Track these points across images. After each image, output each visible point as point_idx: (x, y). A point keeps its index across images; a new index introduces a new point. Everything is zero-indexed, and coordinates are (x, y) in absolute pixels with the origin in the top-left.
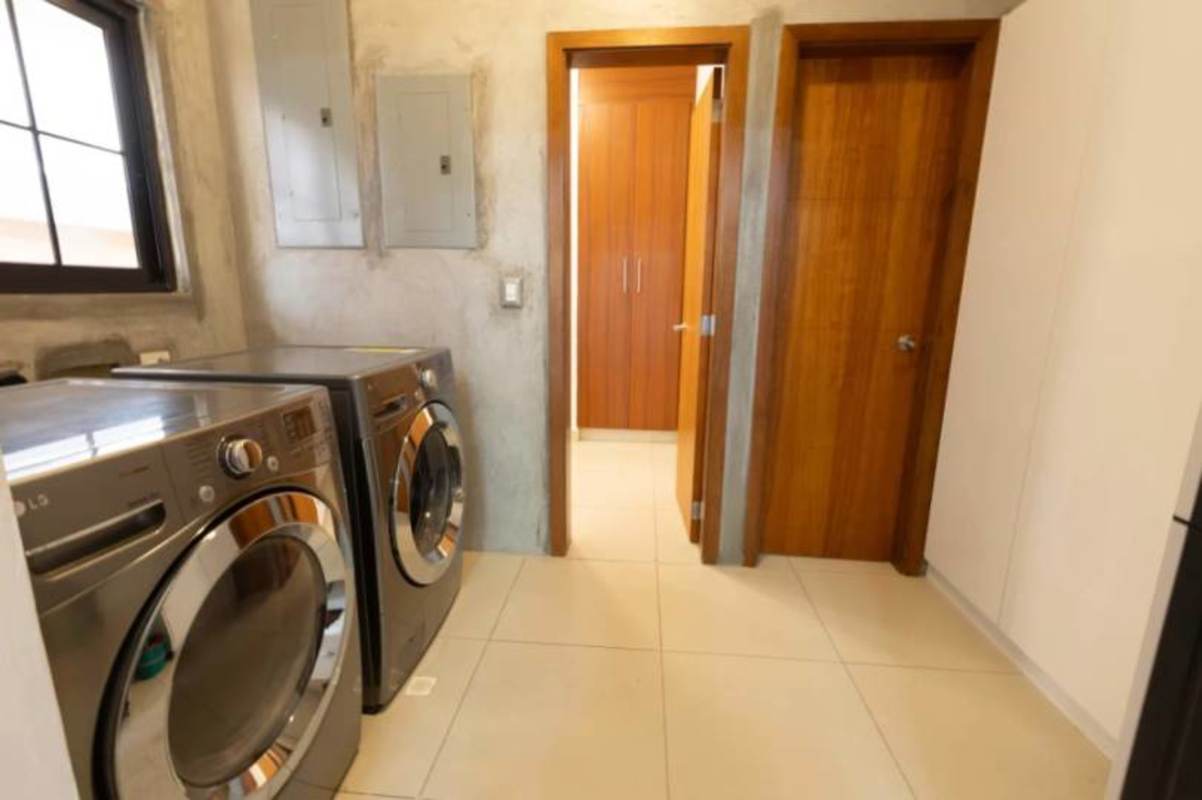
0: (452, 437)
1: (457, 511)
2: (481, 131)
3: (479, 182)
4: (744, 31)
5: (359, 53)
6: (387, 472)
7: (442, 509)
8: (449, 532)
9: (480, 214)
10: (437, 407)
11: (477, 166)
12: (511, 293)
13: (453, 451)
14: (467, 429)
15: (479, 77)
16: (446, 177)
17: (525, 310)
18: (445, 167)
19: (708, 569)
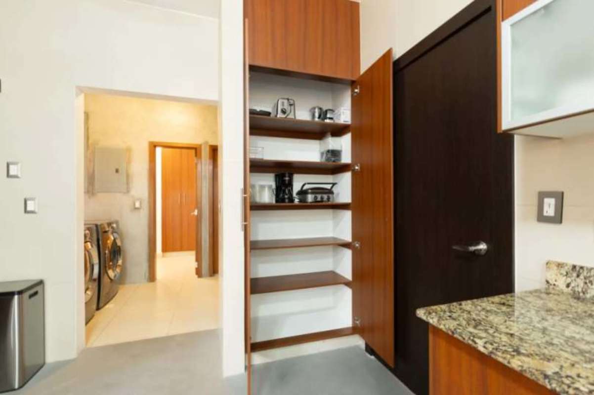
0: (119, 243)
1: (120, 262)
2: (129, 162)
3: (128, 176)
4: (200, 146)
5: (90, 141)
6: (104, 250)
7: (115, 261)
8: (118, 267)
9: (128, 183)
10: (115, 234)
11: (127, 171)
12: (137, 205)
13: (119, 247)
14: (122, 241)
15: (129, 150)
16: (117, 174)
17: (142, 210)
18: (117, 171)
19: (200, 279)
